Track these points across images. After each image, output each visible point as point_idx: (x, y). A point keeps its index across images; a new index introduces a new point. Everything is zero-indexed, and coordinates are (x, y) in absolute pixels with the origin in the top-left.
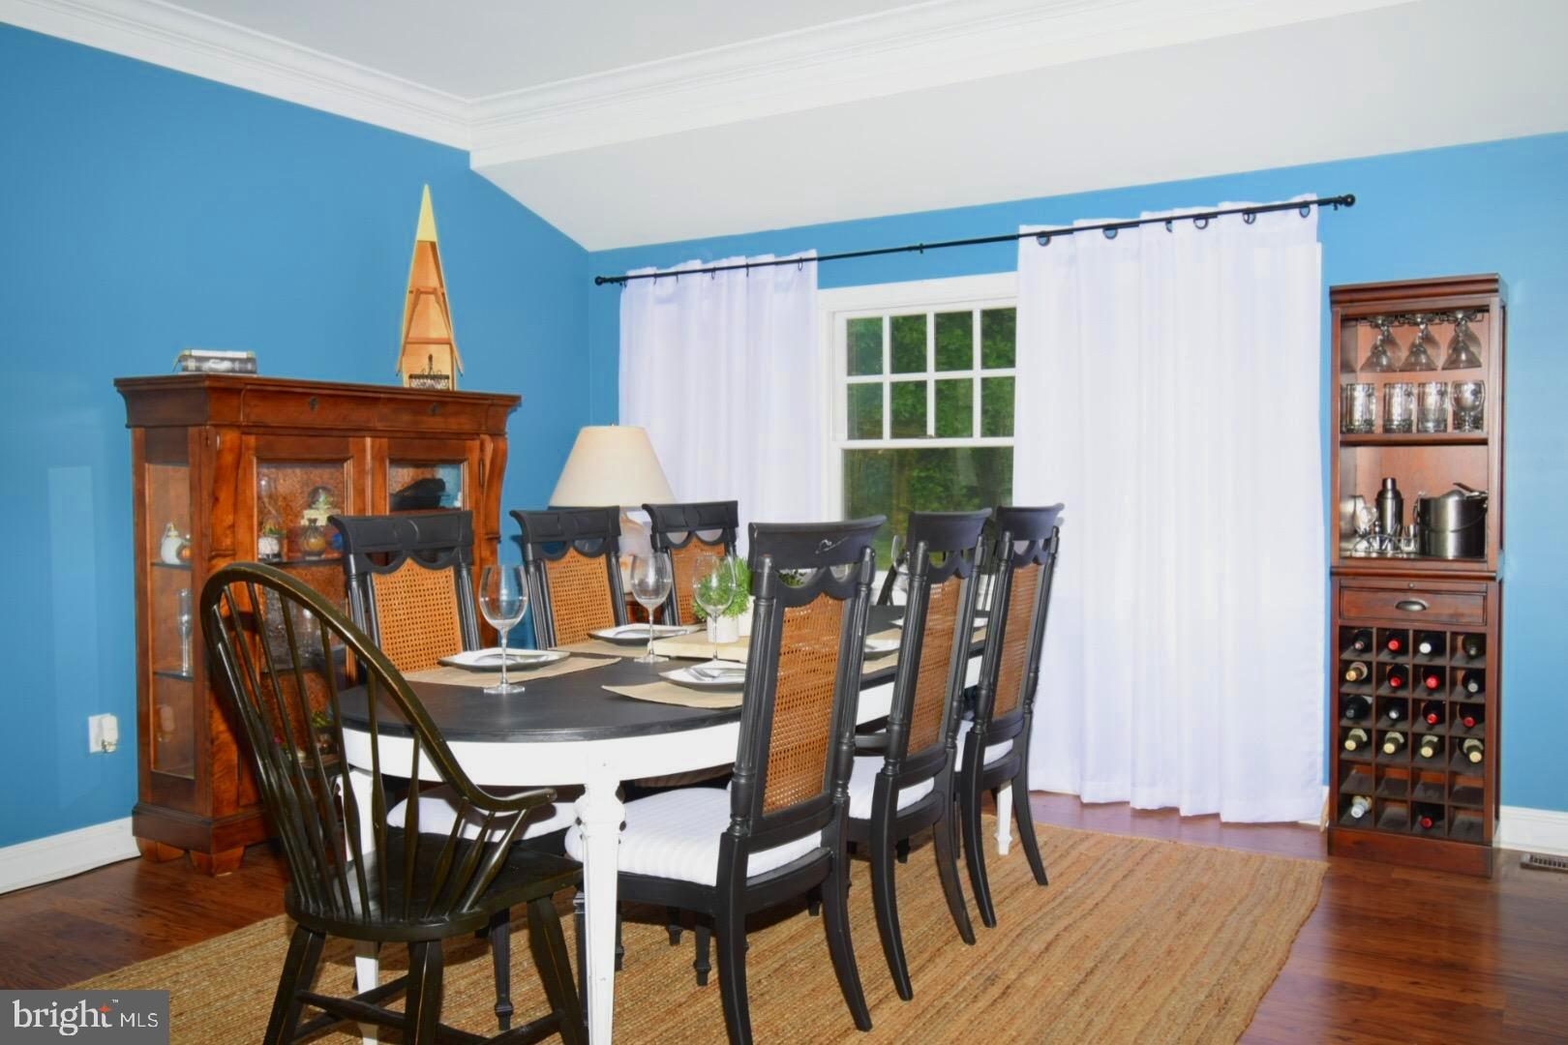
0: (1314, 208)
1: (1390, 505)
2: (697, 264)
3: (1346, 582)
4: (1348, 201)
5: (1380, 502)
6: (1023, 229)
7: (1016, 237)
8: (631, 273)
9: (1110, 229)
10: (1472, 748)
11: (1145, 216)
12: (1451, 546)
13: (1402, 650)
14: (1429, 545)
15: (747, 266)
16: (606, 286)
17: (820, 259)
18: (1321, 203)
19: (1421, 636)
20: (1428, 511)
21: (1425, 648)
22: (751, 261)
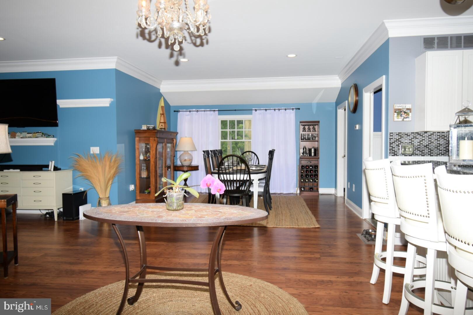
0: (294, 110)
1: (305, 149)
2: (194, 110)
3: (302, 159)
4: (299, 109)
5: (304, 149)
6: (253, 109)
7: (252, 110)
8: (180, 110)
9: (266, 110)
10: (316, 180)
11: (272, 109)
12: (313, 154)
13: (308, 168)
14: (310, 155)
15: (204, 111)
16: (175, 112)
17: (218, 111)
18: (295, 109)
19: (311, 166)
20: (310, 150)
21: (311, 167)
22: (205, 110)
